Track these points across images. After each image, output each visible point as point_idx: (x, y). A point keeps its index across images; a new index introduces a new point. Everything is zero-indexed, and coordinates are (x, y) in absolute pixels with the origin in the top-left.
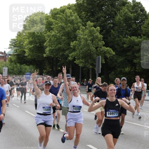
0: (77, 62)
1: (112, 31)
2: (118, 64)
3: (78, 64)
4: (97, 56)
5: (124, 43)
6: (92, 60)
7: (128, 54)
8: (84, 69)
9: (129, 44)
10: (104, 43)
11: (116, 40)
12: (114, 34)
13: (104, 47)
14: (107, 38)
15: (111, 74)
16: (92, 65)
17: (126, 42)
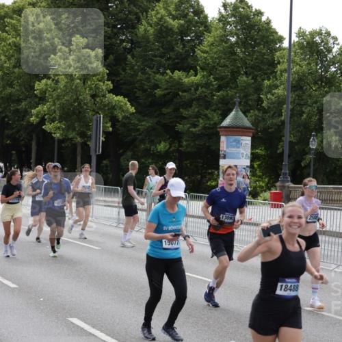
0: (48, 127)
1: (129, 57)
2: (140, 134)
3: (51, 133)
4: (94, 115)
5: (156, 86)
6: (82, 124)
7: (165, 111)
8: (63, 145)
9: (166, 89)
10: (112, 85)
11: (138, 78)
12: (134, 66)
13: (111, 94)
14: (118, 74)
15: (124, 157)
16: (83, 135)
17: (160, 85)
